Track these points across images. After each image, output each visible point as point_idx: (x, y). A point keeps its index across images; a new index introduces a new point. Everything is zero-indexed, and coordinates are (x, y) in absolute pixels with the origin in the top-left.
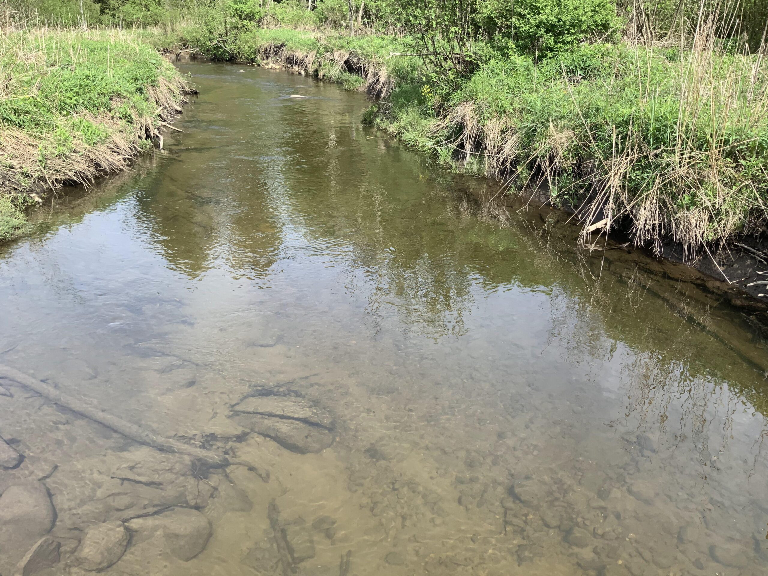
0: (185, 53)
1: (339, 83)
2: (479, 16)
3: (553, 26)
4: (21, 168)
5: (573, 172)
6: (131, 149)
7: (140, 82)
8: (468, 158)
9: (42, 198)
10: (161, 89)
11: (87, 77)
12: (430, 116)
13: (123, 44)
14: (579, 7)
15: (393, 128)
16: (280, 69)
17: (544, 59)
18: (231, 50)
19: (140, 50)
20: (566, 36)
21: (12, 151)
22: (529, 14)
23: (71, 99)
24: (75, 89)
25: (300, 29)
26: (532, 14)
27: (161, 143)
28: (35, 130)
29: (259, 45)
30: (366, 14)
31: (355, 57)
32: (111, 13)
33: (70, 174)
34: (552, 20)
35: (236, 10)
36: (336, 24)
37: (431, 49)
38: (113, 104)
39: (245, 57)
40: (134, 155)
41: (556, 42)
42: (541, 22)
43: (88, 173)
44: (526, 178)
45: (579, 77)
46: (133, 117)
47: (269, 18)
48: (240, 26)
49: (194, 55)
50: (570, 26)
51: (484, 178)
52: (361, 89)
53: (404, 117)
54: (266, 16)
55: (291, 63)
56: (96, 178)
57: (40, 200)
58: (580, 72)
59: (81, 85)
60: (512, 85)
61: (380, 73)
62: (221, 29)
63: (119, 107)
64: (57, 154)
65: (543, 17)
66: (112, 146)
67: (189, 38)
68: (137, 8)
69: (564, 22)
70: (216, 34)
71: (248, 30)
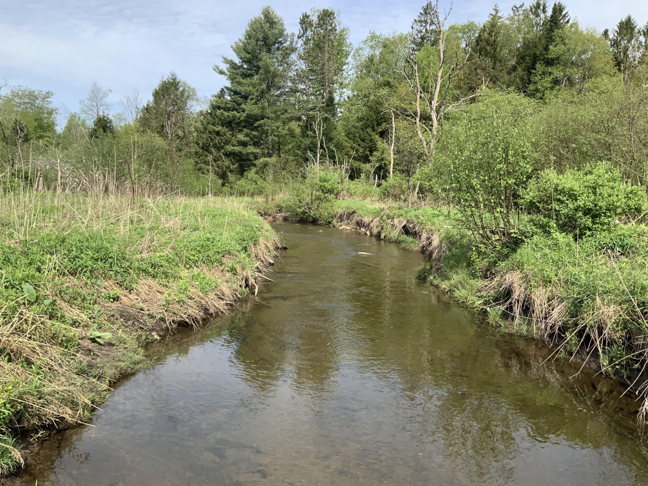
0: (280, 216)
1: (398, 242)
2: (523, 201)
3: (590, 210)
4: (148, 310)
5: (623, 344)
6: (233, 296)
7: (247, 242)
8: (517, 321)
9: (160, 336)
10: (261, 247)
11: (208, 239)
12: (478, 277)
13: (237, 211)
14: (612, 195)
15: (445, 285)
16: (350, 230)
17: (584, 237)
18: (314, 215)
19: (248, 217)
20: (603, 218)
21: (144, 296)
22: (567, 200)
23: (194, 256)
24: (198, 248)
25: (368, 200)
26: (570, 200)
27: (256, 291)
28: (164, 280)
29: (336, 211)
30: (421, 190)
31: (412, 223)
32: (229, 186)
33: (185, 316)
34: (589, 205)
35: (321, 186)
36: (396, 197)
37: (479, 223)
38: (224, 260)
39: (324, 220)
40: (235, 300)
41: (594, 223)
42: (579, 207)
43: (198, 317)
44: (576, 345)
45: (618, 254)
46: (238, 270)
47: (345, 192)
48: (322, 198)
49: (286, 217)
50: (606, 210)
51: (533, 339)
52: (416, 249)
53: (455, 276)
54: (342, 190)
55: (359, 226)
56: (204, 320)
57: (159, 338)
58: (618, 249)
59: (203, 245)
60: (556, 258)
61: (433, 238)
62: (308, 200)
63: (228, 262)
64: (177, 300)
65: (580, 203)
66: (219, 293)
67: (284, 205)
68: (249, 182)
69: (601, 208)
70: (304, 203)
71: (327, 201)
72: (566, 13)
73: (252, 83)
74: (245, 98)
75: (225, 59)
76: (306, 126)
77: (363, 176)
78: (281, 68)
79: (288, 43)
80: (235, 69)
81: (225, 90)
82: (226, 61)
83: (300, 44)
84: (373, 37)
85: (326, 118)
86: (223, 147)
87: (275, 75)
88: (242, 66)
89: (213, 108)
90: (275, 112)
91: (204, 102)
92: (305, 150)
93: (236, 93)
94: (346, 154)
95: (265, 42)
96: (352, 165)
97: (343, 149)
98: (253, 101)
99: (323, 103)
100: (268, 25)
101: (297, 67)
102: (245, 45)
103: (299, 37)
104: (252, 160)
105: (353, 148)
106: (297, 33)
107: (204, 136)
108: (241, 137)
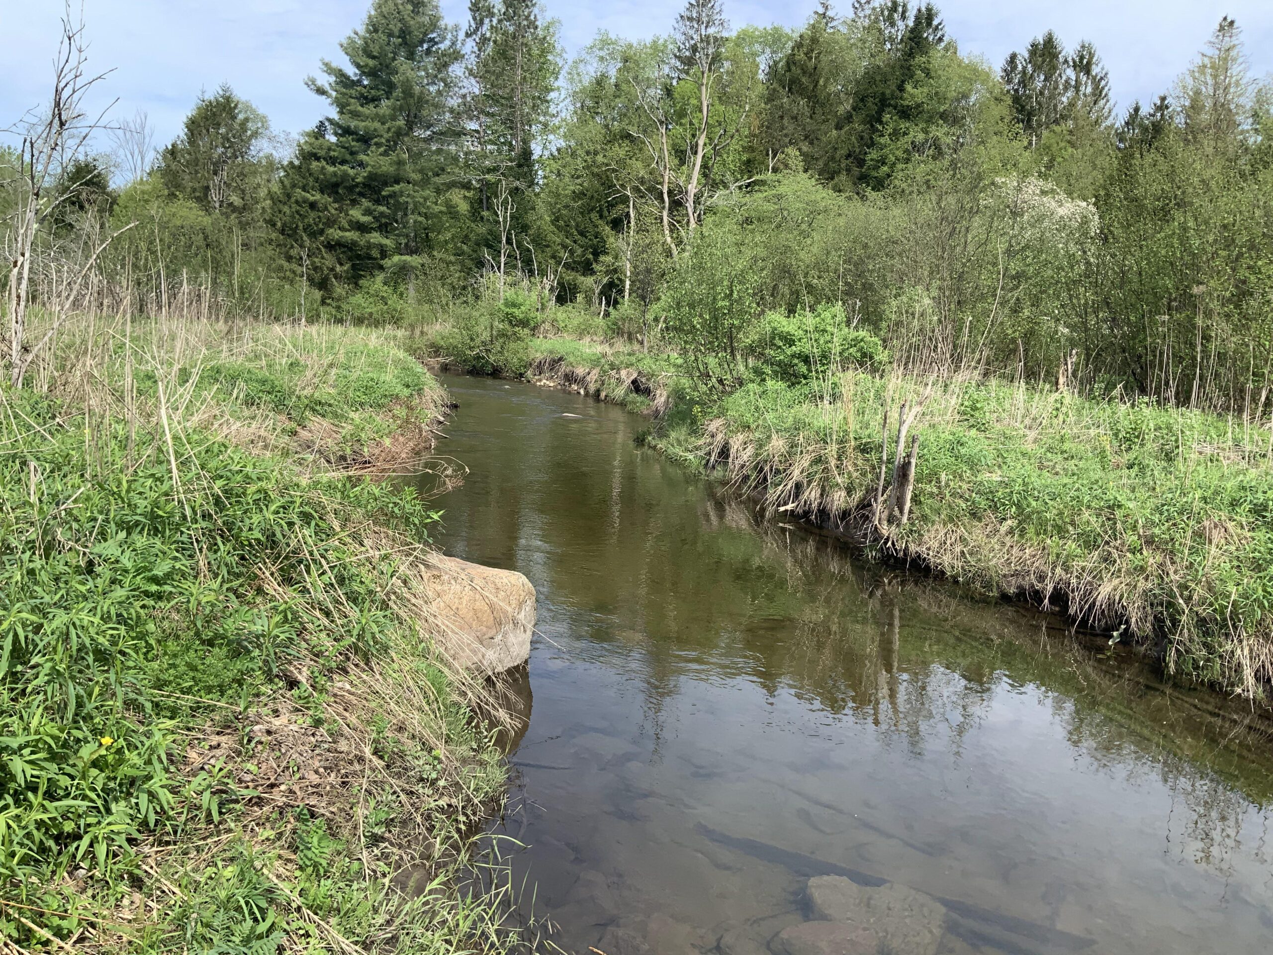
0: (435, 362)
10: (426, 398)
15: (662, 445)
16: (554, 387)
18: (495, 361)
25: (587, 339)
29: (532, 357)
31: (644, 376)
32: (334, 305)
35: (507, 314)
36: (629, 337)
39: (512, 371)
47: (547, 326)
48: (509, 334)
49: (447, 365)
52: (646, 412)
53: (674, 434)
54: (544, 322)
55: (569, 381)
62: (486, 336)
67: (442, 344)
68: (371, 300)
70: (478, 341)
71: (519, 339)
72: (940, 24)
73: (377, 115)
74: (365, 140)
75: (326, 65)
76: (481, 201)
77: (580, 297)
78: (433, 89)
79: (447, 43)
80: (345, 86)
81: (327, 124)
82: (329, 69)
83: (469, 47)
84: (605, 43)
85: (517, 189)
86: (322, 232)
87: (421, 101)
88: (359, 82)
89: (304, 158)
90: (421, 171)
91: (285, 143)
92: (478, 244)
93: (346, 131)
94: (553, 257)
95: (404, 38)
96: (561, 277)
97: (547, 246)
98: (382, 149)
99: (511, 160)
100: (410, 7)
101: (463, 91)
102: (366, 43)
103: (468, 35)
104: (375, 259)
105: (565, 247)
106: (464, 27)
107: (286, 209)
108: (356, 214)
